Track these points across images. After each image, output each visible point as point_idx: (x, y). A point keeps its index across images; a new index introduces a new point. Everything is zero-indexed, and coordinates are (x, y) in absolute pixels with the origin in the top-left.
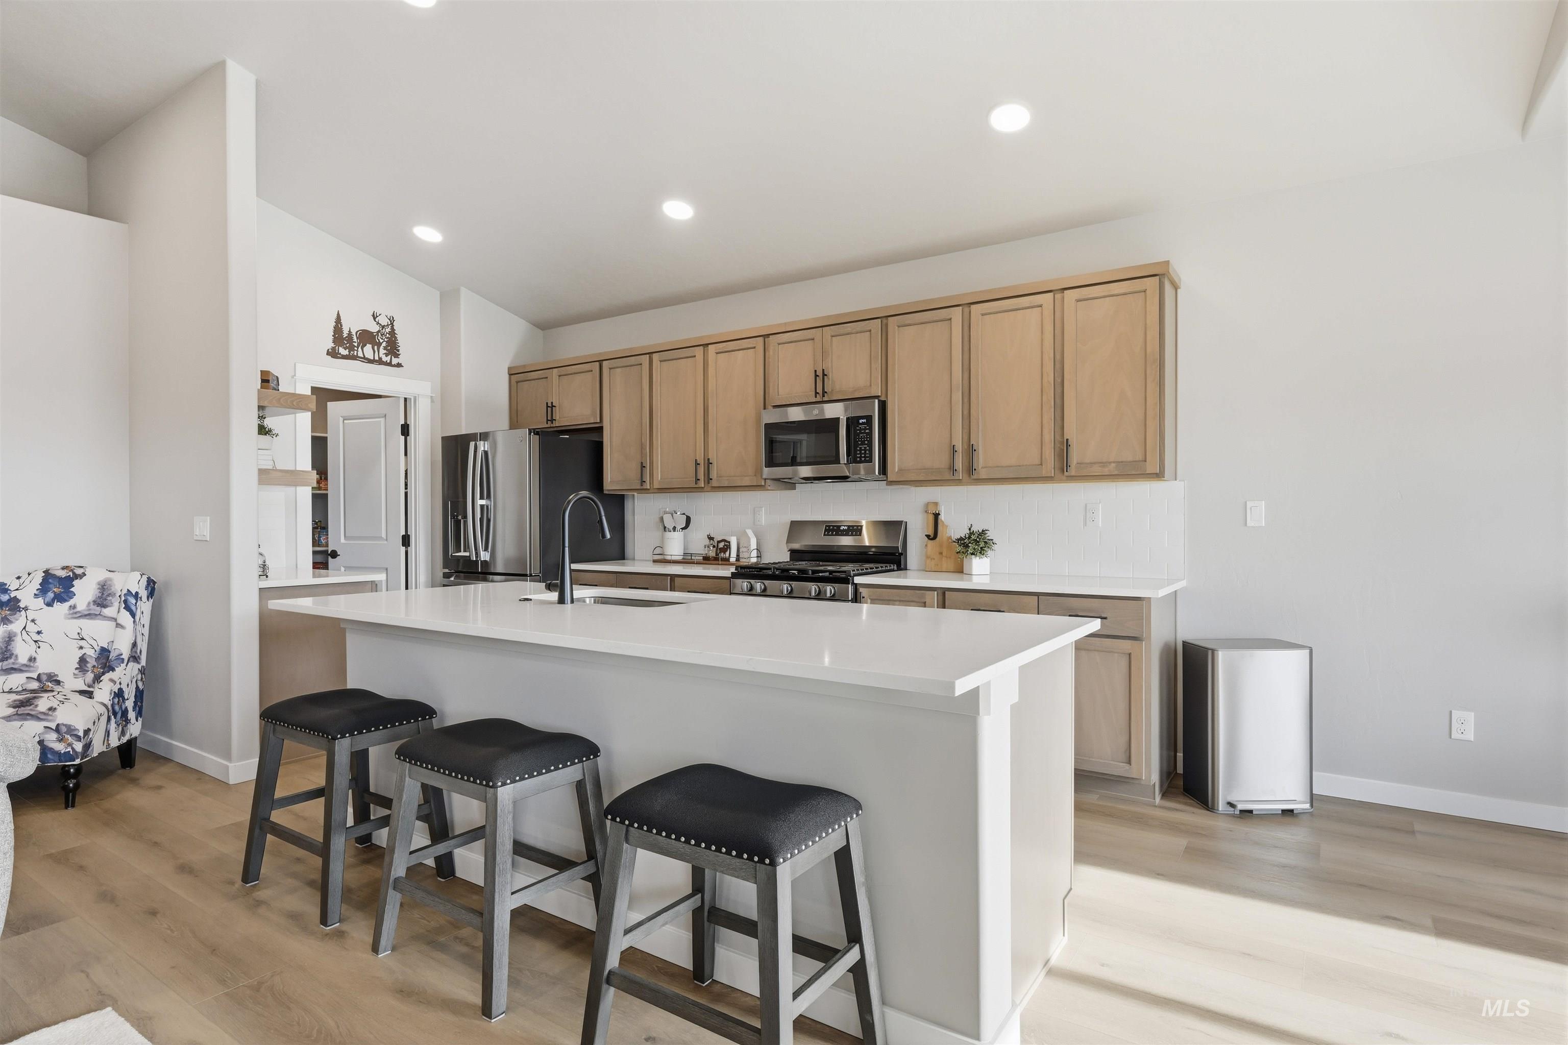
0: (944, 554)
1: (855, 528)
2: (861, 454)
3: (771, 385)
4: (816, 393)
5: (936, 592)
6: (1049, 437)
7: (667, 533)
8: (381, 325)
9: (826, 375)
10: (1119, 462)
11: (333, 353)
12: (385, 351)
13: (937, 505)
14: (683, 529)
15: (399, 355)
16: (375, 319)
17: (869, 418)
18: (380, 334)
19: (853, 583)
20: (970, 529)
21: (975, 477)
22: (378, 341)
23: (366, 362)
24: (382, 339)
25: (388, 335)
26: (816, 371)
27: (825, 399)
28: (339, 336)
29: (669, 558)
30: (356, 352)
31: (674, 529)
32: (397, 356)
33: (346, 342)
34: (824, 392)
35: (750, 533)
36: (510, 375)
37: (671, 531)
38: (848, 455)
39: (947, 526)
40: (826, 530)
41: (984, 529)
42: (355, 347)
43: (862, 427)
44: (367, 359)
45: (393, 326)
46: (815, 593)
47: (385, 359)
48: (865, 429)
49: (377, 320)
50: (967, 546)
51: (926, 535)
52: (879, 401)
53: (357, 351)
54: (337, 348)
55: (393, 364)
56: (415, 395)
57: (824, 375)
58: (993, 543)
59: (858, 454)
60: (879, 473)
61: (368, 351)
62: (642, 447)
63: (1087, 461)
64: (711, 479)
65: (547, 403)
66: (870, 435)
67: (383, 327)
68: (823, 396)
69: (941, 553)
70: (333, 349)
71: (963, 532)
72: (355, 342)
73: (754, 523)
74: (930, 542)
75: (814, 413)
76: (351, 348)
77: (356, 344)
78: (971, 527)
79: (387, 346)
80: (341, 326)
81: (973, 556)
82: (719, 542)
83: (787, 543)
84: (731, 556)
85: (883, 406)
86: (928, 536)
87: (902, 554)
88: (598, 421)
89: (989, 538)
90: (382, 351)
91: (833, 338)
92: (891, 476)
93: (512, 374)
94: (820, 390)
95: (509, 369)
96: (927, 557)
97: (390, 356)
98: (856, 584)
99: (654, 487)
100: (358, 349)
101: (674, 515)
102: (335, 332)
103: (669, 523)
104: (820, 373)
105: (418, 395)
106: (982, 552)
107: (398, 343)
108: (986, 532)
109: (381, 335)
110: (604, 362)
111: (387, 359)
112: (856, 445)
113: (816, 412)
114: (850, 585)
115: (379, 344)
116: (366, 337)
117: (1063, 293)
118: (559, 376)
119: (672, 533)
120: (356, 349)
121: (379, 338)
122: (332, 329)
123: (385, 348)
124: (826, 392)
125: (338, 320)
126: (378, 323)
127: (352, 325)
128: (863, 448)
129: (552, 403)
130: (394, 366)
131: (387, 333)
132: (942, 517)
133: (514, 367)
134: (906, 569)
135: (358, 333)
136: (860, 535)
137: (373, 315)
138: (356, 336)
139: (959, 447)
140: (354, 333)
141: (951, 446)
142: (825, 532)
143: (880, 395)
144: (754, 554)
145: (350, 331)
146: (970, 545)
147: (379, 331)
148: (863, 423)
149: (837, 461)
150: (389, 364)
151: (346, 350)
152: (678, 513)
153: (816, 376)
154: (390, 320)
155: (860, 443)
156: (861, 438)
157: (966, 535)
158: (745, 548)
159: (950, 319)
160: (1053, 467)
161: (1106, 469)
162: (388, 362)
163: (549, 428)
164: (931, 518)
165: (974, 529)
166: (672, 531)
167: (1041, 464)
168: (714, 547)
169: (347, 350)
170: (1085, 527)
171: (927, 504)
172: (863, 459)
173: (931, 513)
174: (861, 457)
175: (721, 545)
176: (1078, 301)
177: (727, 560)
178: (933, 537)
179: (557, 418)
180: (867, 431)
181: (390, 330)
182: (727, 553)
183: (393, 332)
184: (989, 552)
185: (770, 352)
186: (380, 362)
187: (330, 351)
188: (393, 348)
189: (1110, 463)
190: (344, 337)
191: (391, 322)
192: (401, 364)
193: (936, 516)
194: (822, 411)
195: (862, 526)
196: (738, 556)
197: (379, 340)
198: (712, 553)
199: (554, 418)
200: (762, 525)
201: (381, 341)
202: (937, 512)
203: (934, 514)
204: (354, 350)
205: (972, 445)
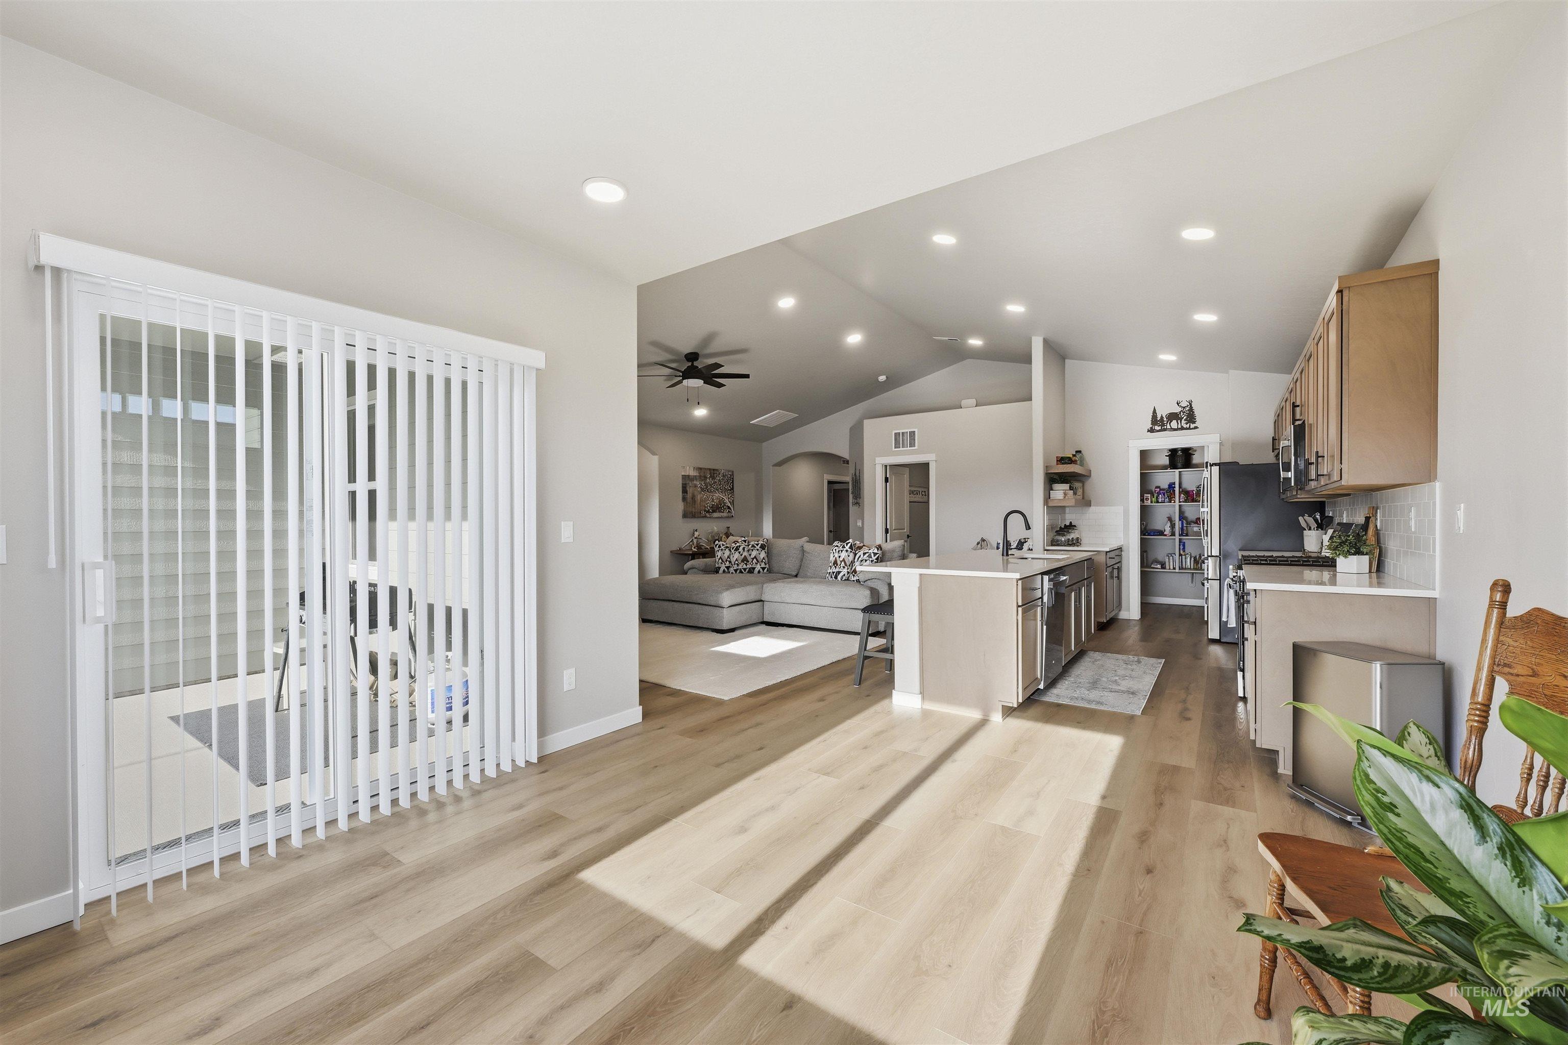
8: (1182, 406)
11: (1151, 430)
12: (1186, 422)
15: (1196, 421)
23: (1173, 431)
25: (1187, 412)
28: (1155, 420)
30: (1166, 426)
32: (1194, 422)
33: (1159, 422)
44: (1173, 429)
45: (1191, 406)
47: (1185, 426)
54: (1154, 426)
55: (1192, 427)
56: (1208, 444)
61: (1174, 424)
67: (1184, 408)
70: (1151, 428)
76: (1163, 425)
77: (1166, 422)
79: (1187, 418)
90: (1184, 422)
97: (1189, 424)
102: (1152, 419)
105: (1210, 443)
107: (1195, 415)
109: (1183, 412)
111: (1188, 426)
115: (1182, 418)
116: (1173, 416)
120: (1166, 424)
122: (1151, 417)
123: (1186, 420)
125: (1155, 411)
126: (1180, 406)
127: (1162, 412)
130: (1192, 429)
131: (1187, 410)
135: (1168, 415)
137: (1177, 403)
138: (1166, 417)
140: (1164, 416)
145: (1162, 416)
147: (1181, 411)
150: (1189, 428)
151: (1159, 426)
154: (1188, 402)
169: (1161, 426)
181: (1189, 409)
183: (1191, 409)
186: (1182, 428)
187: (1149, 429)
188: (1191, 419)
190: (1158, 420)
191: (1190, 403)
192: (1197, 426)
197: (1181, 416)
201: (1183, 416)
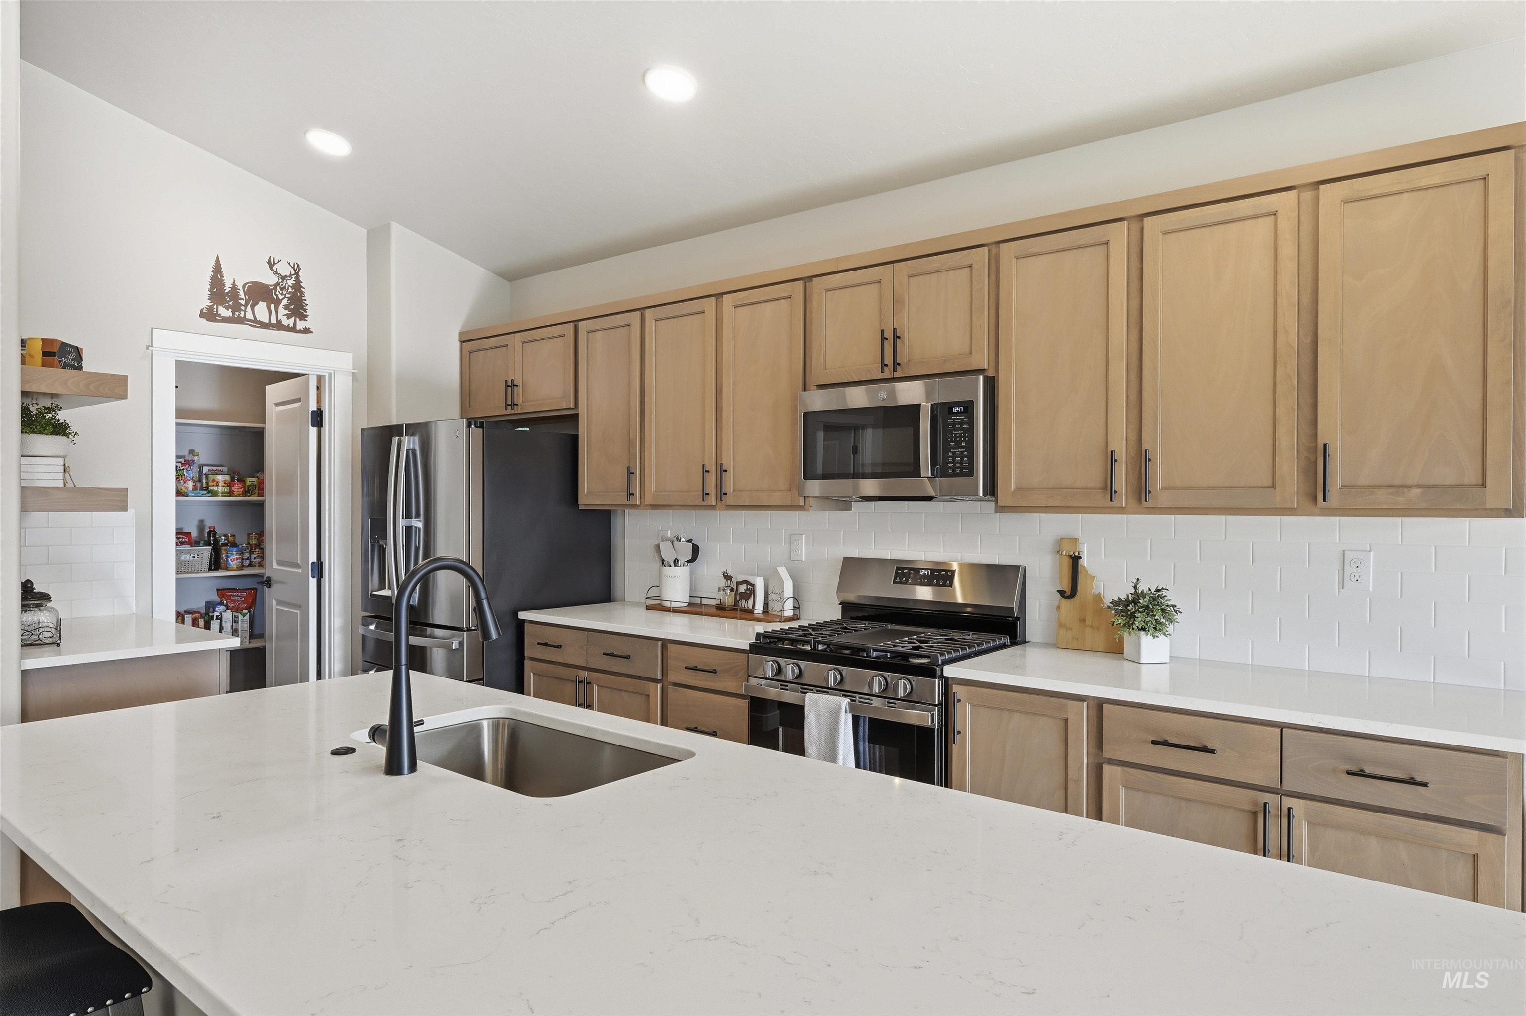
0: (1088, 622)
1: (943, 573)
2: (954, 462)
3: (814, 356)
4: (884, 365)
5: (1085, 704)
6: (1288, 440)
7: (666, 569)
8: (279, 274)
9: (899, 337)
10: (1428, 487)
11: (209, 315)
12: (287, 312)
13: (1076, 542)
14: (688, 562)
15: (307, 316)
16: (271, 266)
17: (968, 407)
18: (278, 288)
19: (942, 676)
20: (1135, 587)
21: (1150, 504)
22: (275, 297)
23: (258, 327)
24: (282, 294)
25: (290, 289)
26: (883, 331)
27: (898, 374)
28: (218, 290)
29: (667, 604)
30: (243, 313)
31: (676, 563)
32: (303, 317)
33: (228, 299)
34: (896, 365)
35: (783, 572)
36: (462, 342)
37: (670, 566)
38: (934, 462)
39: (1093, 578)
40: (897, 575)
41: (1160, 588)
42: (243, 305)
43: (958, 418)
44: (260, 322)
45: (297, 277)
46: (879, 689)
47: (285, 322)
48: (962, 423)
49: (274, 268)
50: (1133, 617)
51: (1058, 591)
52: (985, 378)
53: (245, 312)
54: (215, 307)
55: (298, 328)
56: (331, 371)
57: (896, 337)
58: (1176, 612)
59: (950, 462)
60: (985, 494)
61: (261, 311)
62: (631, 443)
63: (1362, 481)
64: (725, 494)
65: (506, 381)
66: (971, 431)
67: (283, 278)
68: (895, 370)
69: (1083, 621)
70: (210, 309)
71: (1123, 591)
72: (243, 299)
73: (790, 559)
74: (1064, 601)
75: (879, 397)
76: (236, 307)
77: (243, 302)
78: (1137, 583)
79: (290, 304)
80: (222, 276)
81: (1142, 633)
82: (739, 583)
83: (837, 592)
84: (756, 608)
85: (991, 385)
86: (1062, 593)
87: (1018, 619)
88: (572, 406)
89: (1170, 603)
90: (282, 311)
91: (911, 279)
92: (1004, 498)
93: (464, 342)
94: (889, 360)
95: (461, 334)
96: (1061, 625)
97: (293, 318)
98: (947, 678)
99: (647, 503)
100: (246, 309)
101: (676, 542)
102: (212, 285)
103: (668, 554)
104: (889, 334)
105: (334, 371)
106: (1158, 628)
107: (306, 300)
108: (1164, 593)
109: (282, 289)
110: (580, 323)
111: (290, 322)
112: (946, 449)
113: (883, 395)
114: (937, 680)
115: (278, 302)
117: (1319, 188)
118: (523, 343)
119: (673, 568)
120: (243, 308)
121: (277, 293)
122: (208, 280)
123: (286, 307)
124: (899, 364)
125: (217, 270)
126: (276, 273)
127: (236, 276)
128: (958, 453)
129: (512, 380)
130: (300, 331)
131: (288, 286)
132: (1085, 562)
133: (467, 332)
134: (1024, 642)
135: (247, 286)
136: (951, 585)
137: (269, 262)
138: (244, 291)
139: (1122, 454)
140: (240, 287)
141: (1106, 453)
142: (895, 578)
143: (986, 367)
144: (789, 604)
145: (234, 284)
146: (1137, 615)
147: (277, 284)
148: (958, 413)
149: (916, 472)
150: (293, 329)
151: (228, 310)
152: (683, 539)
153: (884, 339)
154: (293, 268)
155: (952, 444)
156: (956, 437)
157: (1128, 596)
158: (776, 595)
159: (1107, 243)
160: (1295, 491)
161: (1401, 499)
162: (291, 325)
163: (508, 415)
164: (1067, 564)
165: (1143, 587)
166: (672, 565)
167: (1273, 486)
168: (732, 590)
169: (230, 310)
170: (1341, 590)
171: (1060, 541)
172: (958, 470)
173: (1065, 555)
174: (954, 468)
175: (742, 588)
176: (1346, 202)
177: (750, 612)
178: (1070, 592)
179: (520, 402)
180: (965, 426)
181: (294, 282)
182: (751, 601)
183: (297, 286)
184: (1170, 628)
185: (814, 303)
186: (279, 326)
187: (204, 311)
188: (298, 308)
189: (1409, 487)
190: (226, 292)
191: (295, 271)
192: (309, 328)
193: (1075, 560)
194: (893, 394)
195: (953, 572)
196: (766, 604)
197: (277, 296)
198: (729, 599)
199: (515, 403)
200: (802, 561)
201: (281, 297)
202: (1077, 554)
203: (1071, 556)
204: (240, 310)
205: (1146, 451)
